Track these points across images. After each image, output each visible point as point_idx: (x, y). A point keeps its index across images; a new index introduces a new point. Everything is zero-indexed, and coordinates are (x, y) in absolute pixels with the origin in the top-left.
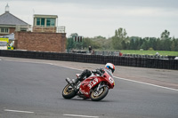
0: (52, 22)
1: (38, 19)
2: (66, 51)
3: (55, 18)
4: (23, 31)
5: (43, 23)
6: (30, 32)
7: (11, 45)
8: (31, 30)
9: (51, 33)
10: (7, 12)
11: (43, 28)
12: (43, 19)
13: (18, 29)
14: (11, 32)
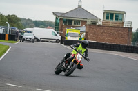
0: (119, 17)
1: (107, 14)
2: (131, 44)
3: (123, 13)
4: (94, 24)
5: (112, 18)
6: (99, 25)
7: (83, 36)
8: (101, 23)
9: (119, 27)
10: (80, 7)
11: (111, 22)
12: (112, 14)
13: (89, 22)
14: (82, 25)
